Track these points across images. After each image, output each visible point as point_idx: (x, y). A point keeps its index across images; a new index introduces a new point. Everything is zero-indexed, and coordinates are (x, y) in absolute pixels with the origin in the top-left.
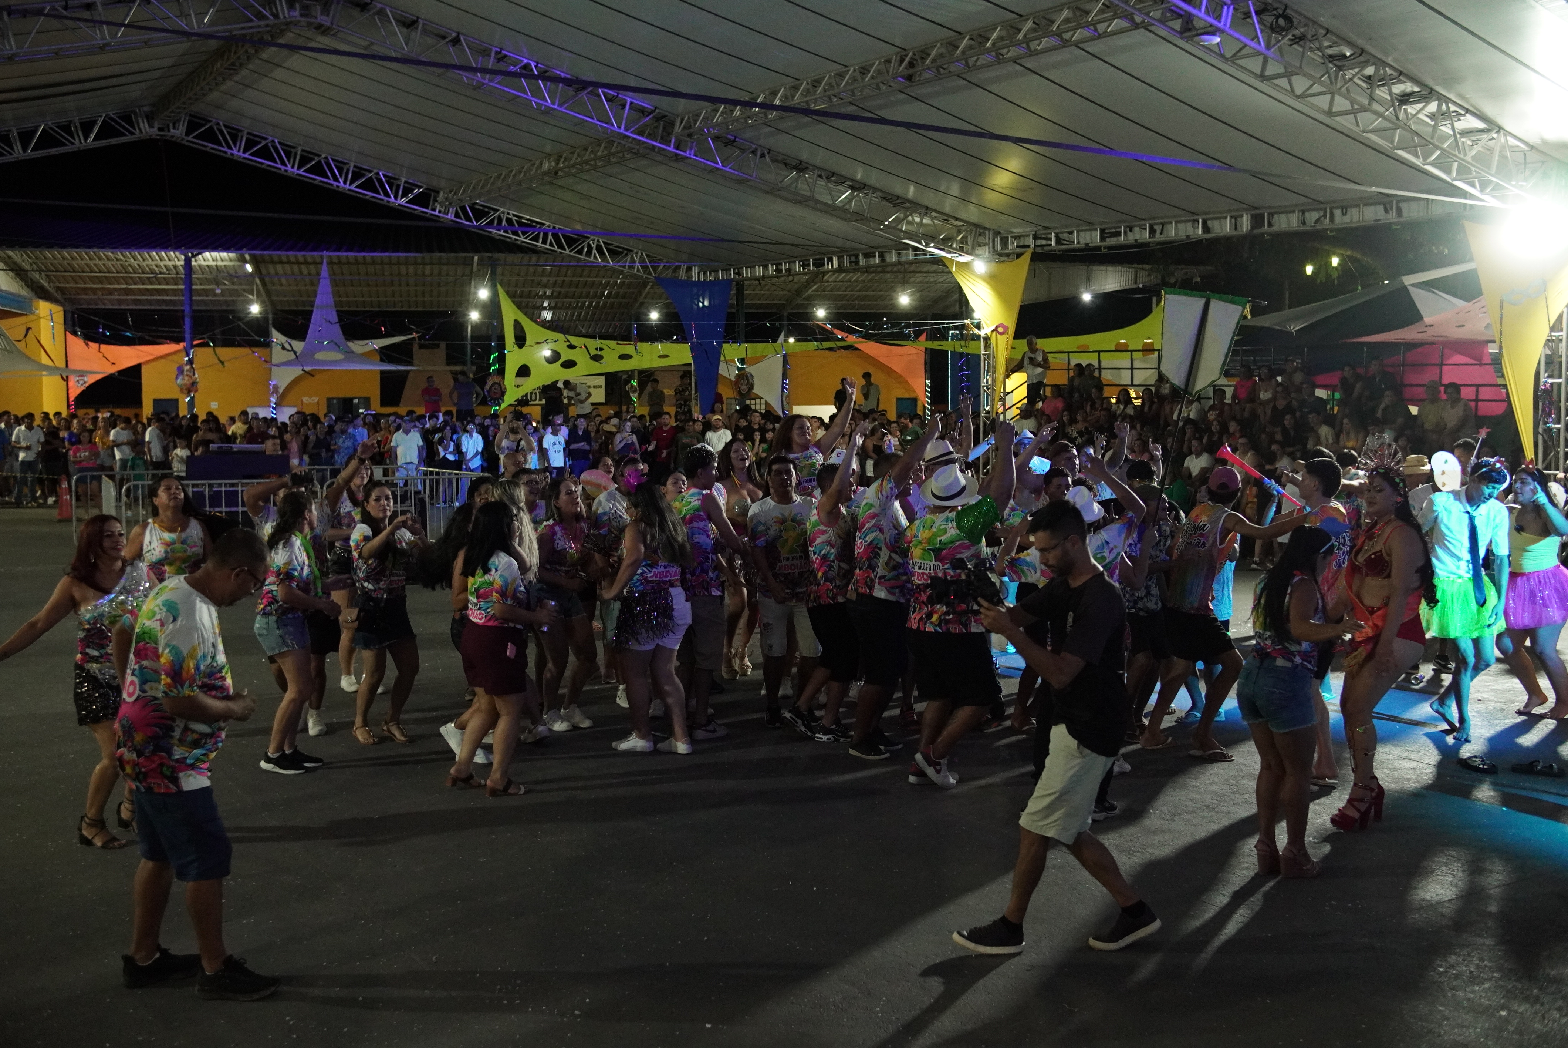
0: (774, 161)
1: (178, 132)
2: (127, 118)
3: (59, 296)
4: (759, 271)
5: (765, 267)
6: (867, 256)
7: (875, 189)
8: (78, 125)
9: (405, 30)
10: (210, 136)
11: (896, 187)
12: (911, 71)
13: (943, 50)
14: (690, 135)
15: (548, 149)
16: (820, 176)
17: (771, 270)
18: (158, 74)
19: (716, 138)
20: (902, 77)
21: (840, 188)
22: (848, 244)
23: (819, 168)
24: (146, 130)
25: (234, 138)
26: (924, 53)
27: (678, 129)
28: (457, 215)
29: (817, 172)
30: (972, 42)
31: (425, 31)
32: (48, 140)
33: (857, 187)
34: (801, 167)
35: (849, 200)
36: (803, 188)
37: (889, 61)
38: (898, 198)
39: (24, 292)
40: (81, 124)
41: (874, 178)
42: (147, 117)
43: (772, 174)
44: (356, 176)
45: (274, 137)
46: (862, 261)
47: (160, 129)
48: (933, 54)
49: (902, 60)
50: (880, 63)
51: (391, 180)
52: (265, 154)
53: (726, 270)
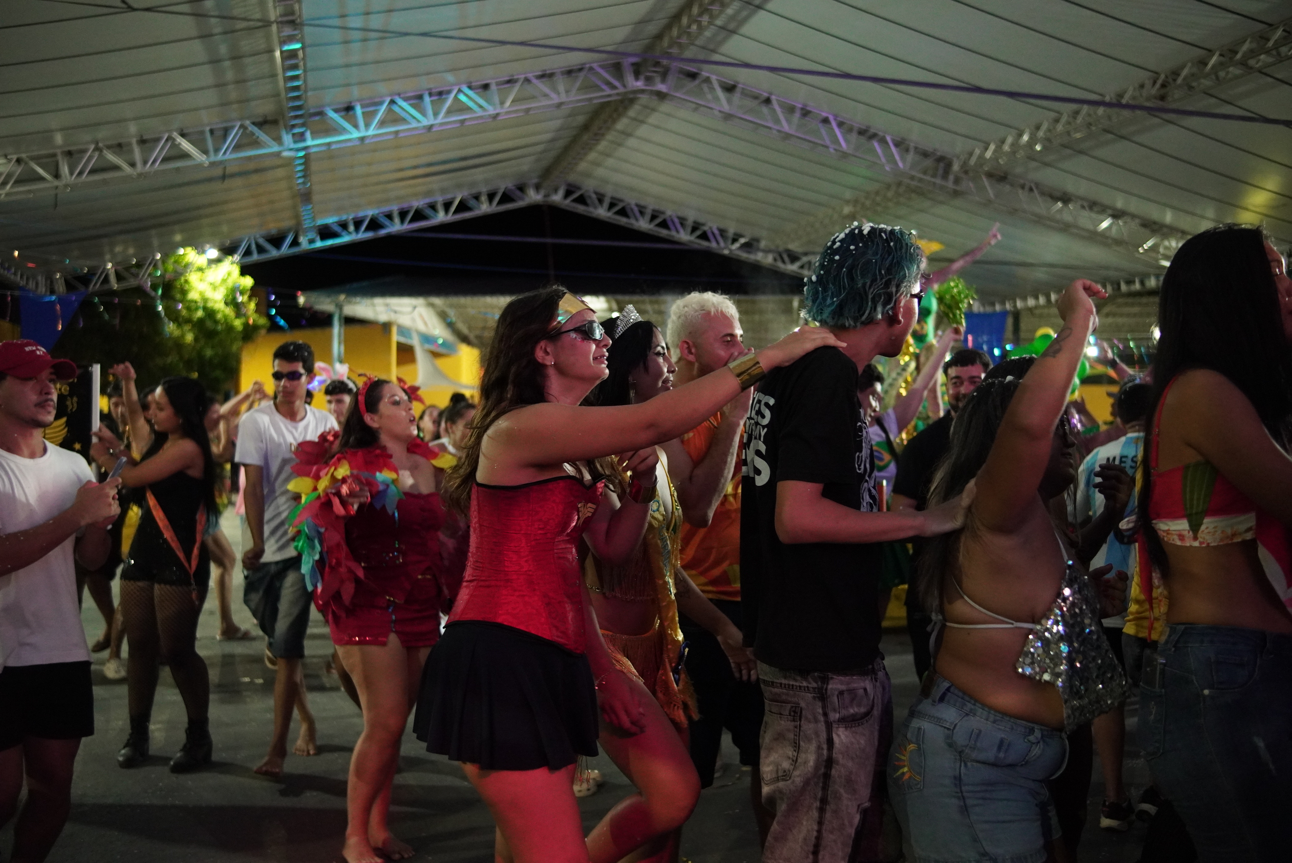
0: (1043, 194)
1: (557, 198)
2: (520, 187)
3: (476, 341)
4: (1031, 302)
5: (1037, 298)
6: (1129, 282)
7: (1133, 216)
8: (484, 194)
9: (728, 95)
10: (581, 200)
11: (1154, 213)
12: (1163, 91)
13: (1195, 70)
14: (966, 172)
15: (848, 195)
16: (1083, 207)
17: (1042, 300)
18: (540, 148)
19: (990, 175)
20: (1156, 98)
21: (1101, 217)
22: (1111, 273)
23: (1082, 199)
24: (533, 197)
25: (601, 201)
26: (1175, 74)
27: (956, 167)
28: (775, 260)
29: (1080, 203)
30: (1222, 58)
31: (745, 94)
32: (463, 207)
33: (1117, 215)
34: (1066, 199)
35: (1109, 228)
36: (1067, 217)
37: (1142, 86)
38: (1155, 223)
39: (451, 338)
40: (487, 193)
41: (1134, 206)
42: (535, 186)
43: (1041, 206)
44: (694, 229)
45: (631, 199)
46: (1124, 287)
47: (545, 196)
48: (1185, 72)
49: (1155, 83)
50: (1135, 89)
51: (722, 232)
52: (623, 212)
53: (1003, 303)
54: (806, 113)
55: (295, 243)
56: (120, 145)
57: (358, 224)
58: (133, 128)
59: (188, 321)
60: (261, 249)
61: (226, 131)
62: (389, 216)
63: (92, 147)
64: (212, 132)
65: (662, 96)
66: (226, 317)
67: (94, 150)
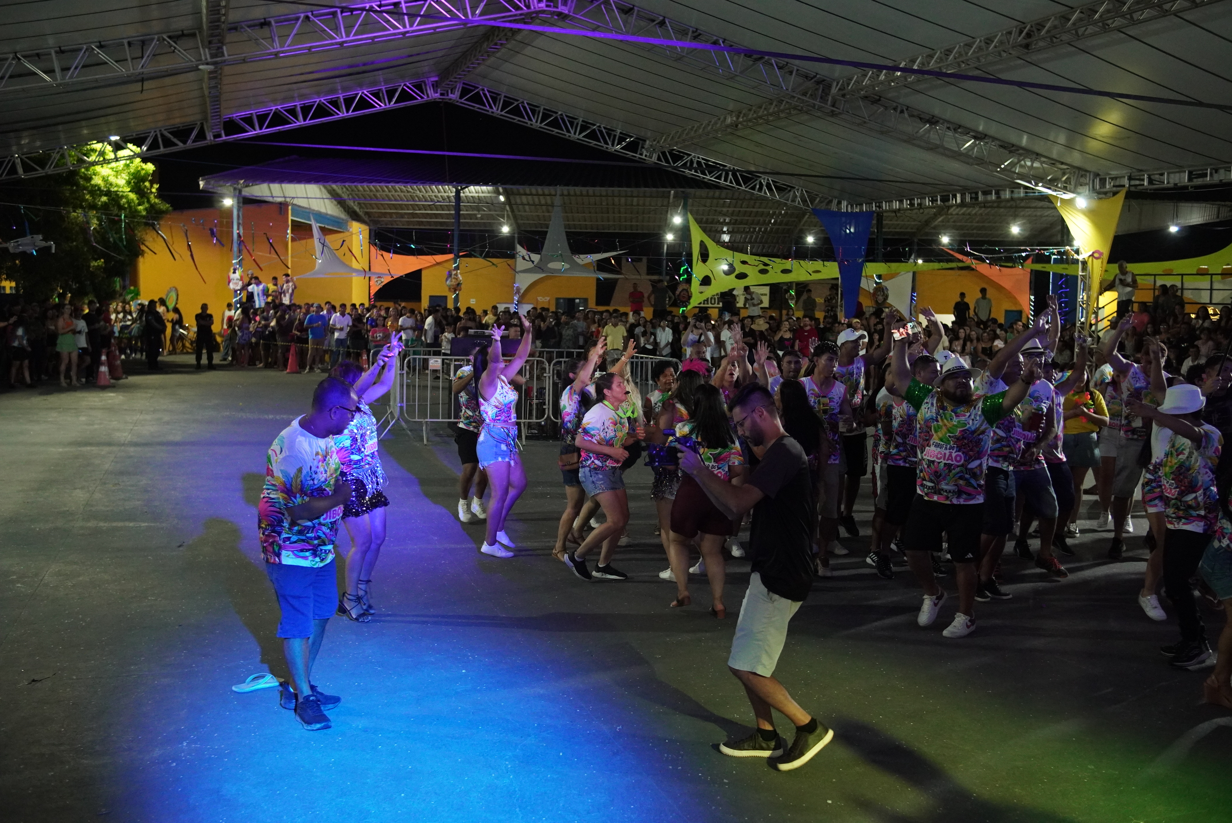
0: (912, 116)
1: (454, 96)
2: (419, 87)
3: (366, 218)
4: (896, 205)
5: (901, 201)
6: (986, 193)
7: (994, 139)
8: (384, 92)
9: (624, 16)
10: (477, 98)
11: (1012, 137)
12: (1029, 40)
13: (1056, 23)
14: (844, 96)
15: (731, 106)
16: (948, 128)
17: (906, 204)
18: (441, 53)
19: (866, 99)
20: (1021, 46)
21: (965, 137)
22: (969, 183)
23: (948, 122)
24: (432, 95)
25: (495, 100)
26: (1040, 26)
27: (834, 90)
28: (659, 159)
29: (946, 125)
30: (1082, 16)
31: (640, 17)
32: (363, 103)
33: (979, 137)
34: (933, 121)
35: (972, 147)
36: (934, 137)
37: (1010, 33)
38: (1013, 145)
39: (343, 215)
40: (387, 91)
41: (993, 130)
42: (433, 85)
43: (909, 126)
44: (583, 128)
45: (524, 99)
46: (981, 197)
47: (442, 94)
48: (1048, 25)
49: (1021, 32)
50: (1002, 35)
51: (610, 132)
52: (516, 111)
53: (869, 203)
54: (697, 35)
55: (201, 135)
56: (38, 55)
57: (262, 118)
58: (51, 41)
59: (93, 207)
60: (168, 143)
61: (143, 44)
62: (292, 112)
63: (11, 56)
64: (130, 44)
65: (561, 16)
66: (129, 202)
67: (13, 59)
